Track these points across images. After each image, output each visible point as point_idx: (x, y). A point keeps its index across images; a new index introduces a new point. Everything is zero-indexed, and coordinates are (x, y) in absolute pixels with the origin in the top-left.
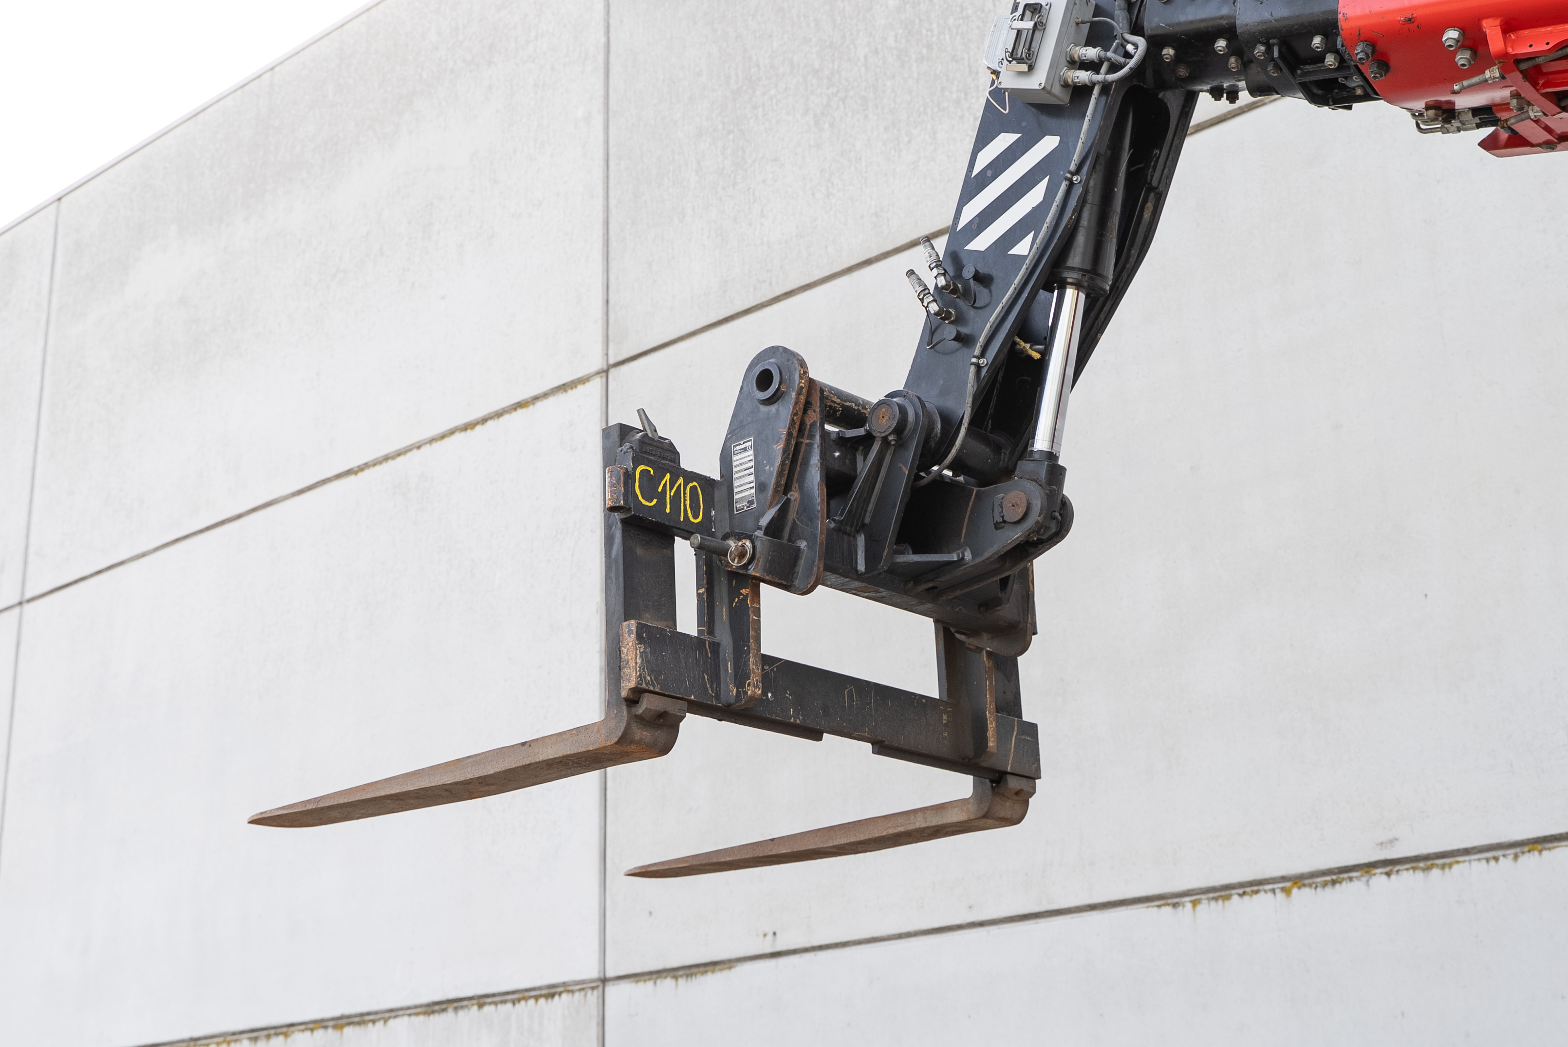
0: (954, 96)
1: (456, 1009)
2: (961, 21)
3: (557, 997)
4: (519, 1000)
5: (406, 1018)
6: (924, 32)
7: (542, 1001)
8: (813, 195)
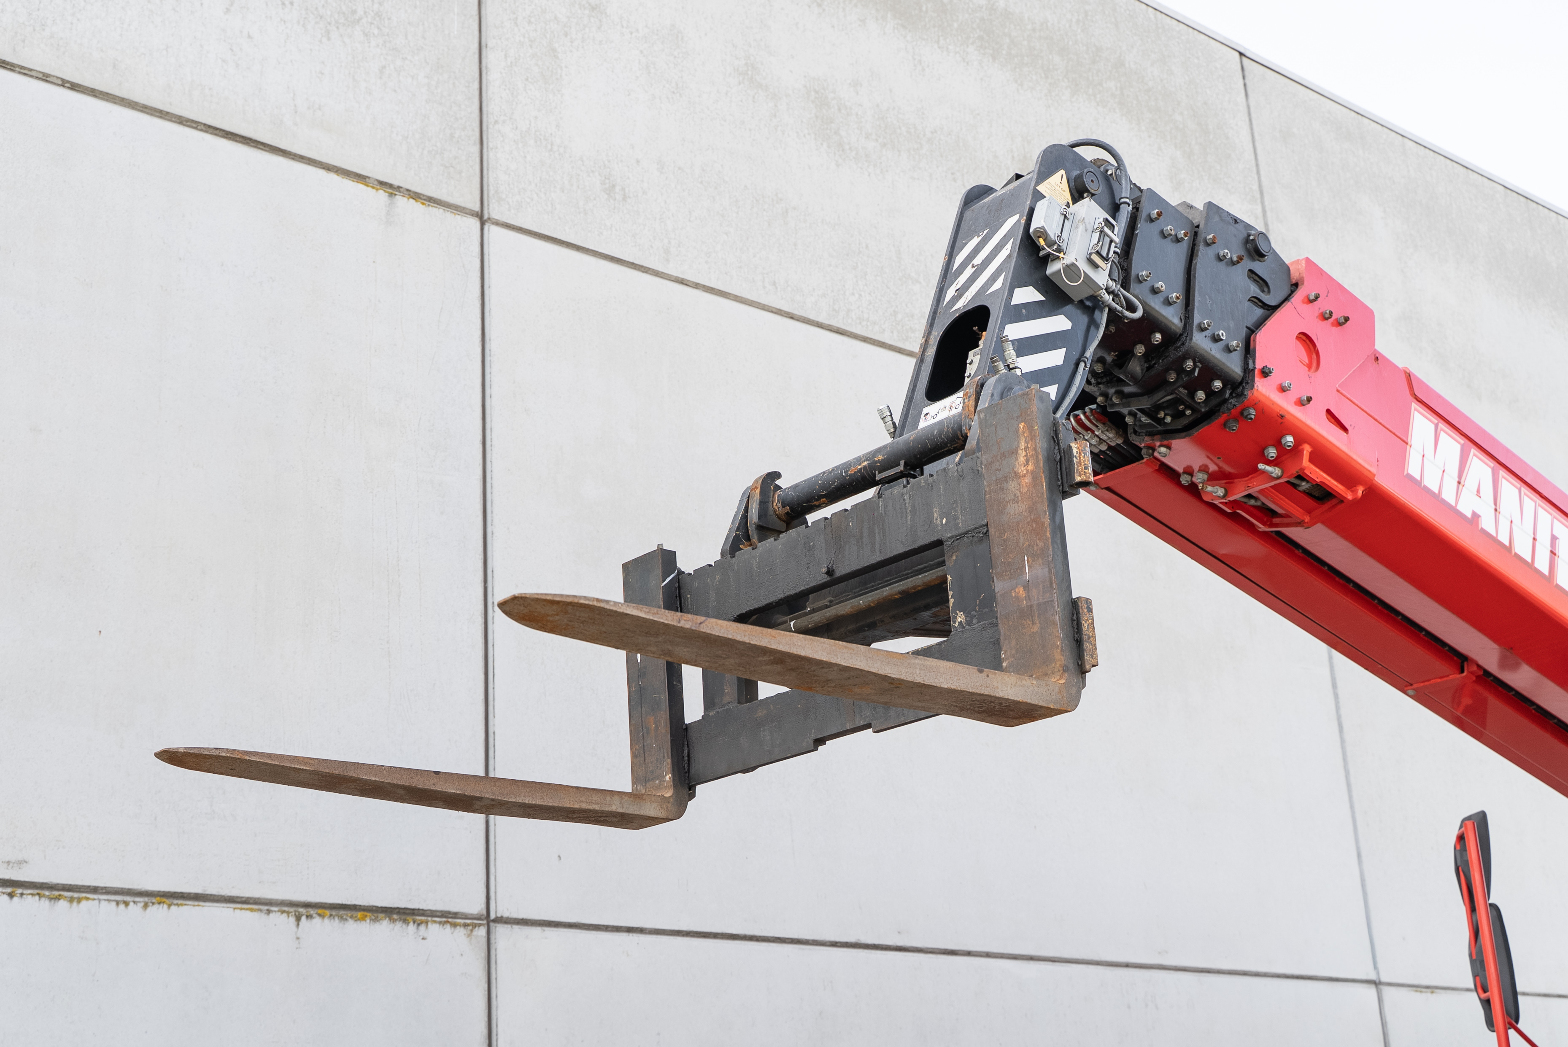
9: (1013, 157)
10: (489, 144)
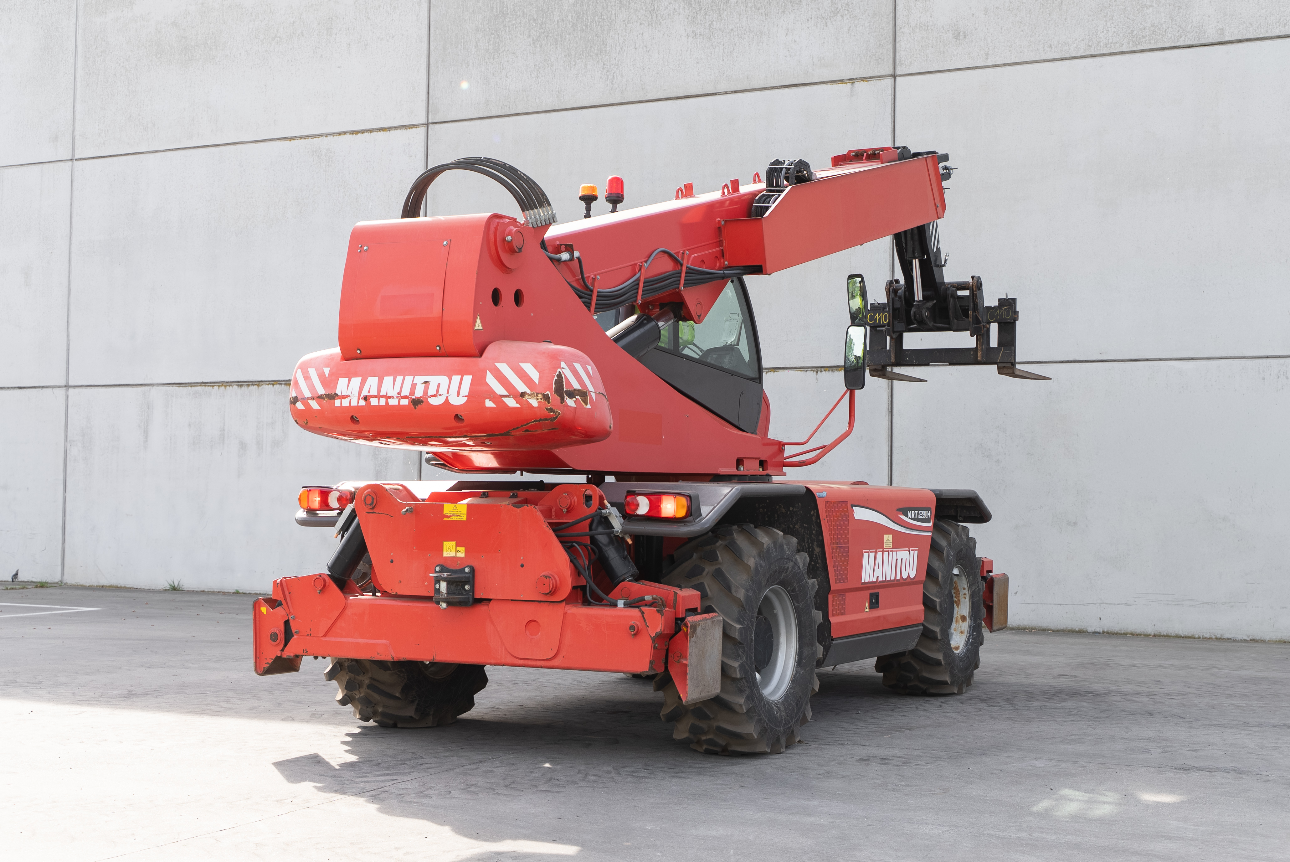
0: (596, 51)
2: (601, 20)
6: (585, 19)
8: (531, 74)
10: (897, 40)
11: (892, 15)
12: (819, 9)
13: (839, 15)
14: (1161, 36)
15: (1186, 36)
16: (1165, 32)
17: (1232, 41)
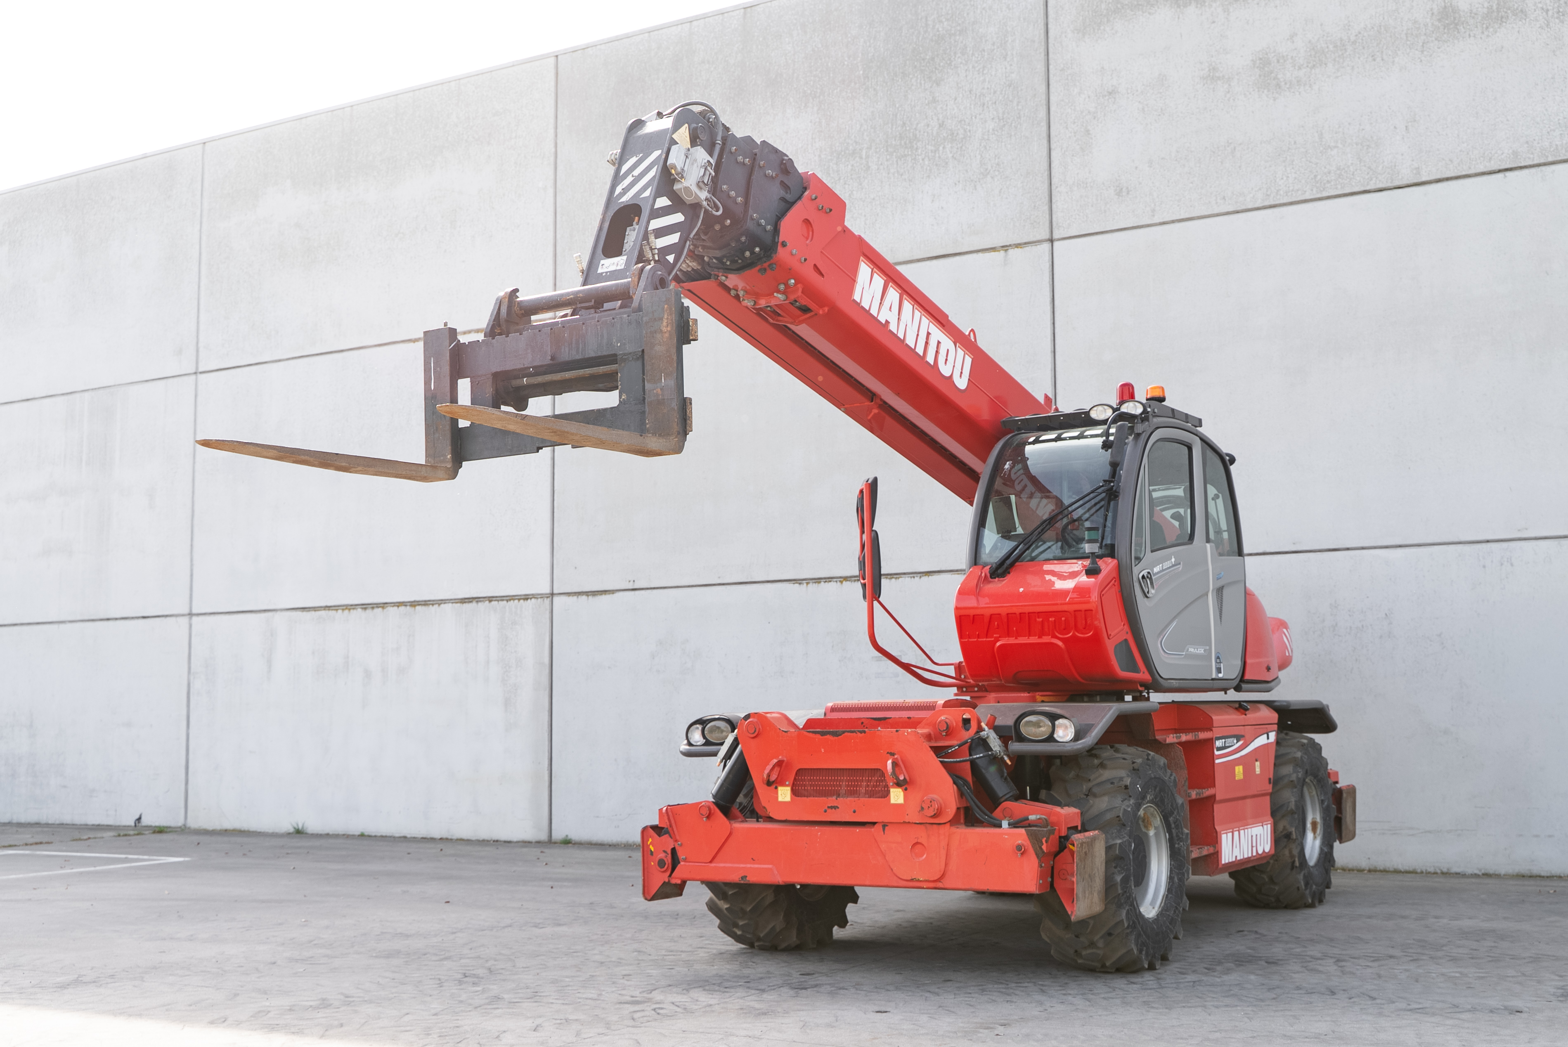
1: (477, 602)
3: (529, 600)
4: (510, 600)
5: (450, 604)
7: (522, 601)
9: (1433, 14)
10: (1053, 201)
11: (1046, 173)
12: (967, 171)
13: (989, 176)
14: (1348, 180)
15: (1377, 178)
16: (1353, 175)
17: (1430, 181)
